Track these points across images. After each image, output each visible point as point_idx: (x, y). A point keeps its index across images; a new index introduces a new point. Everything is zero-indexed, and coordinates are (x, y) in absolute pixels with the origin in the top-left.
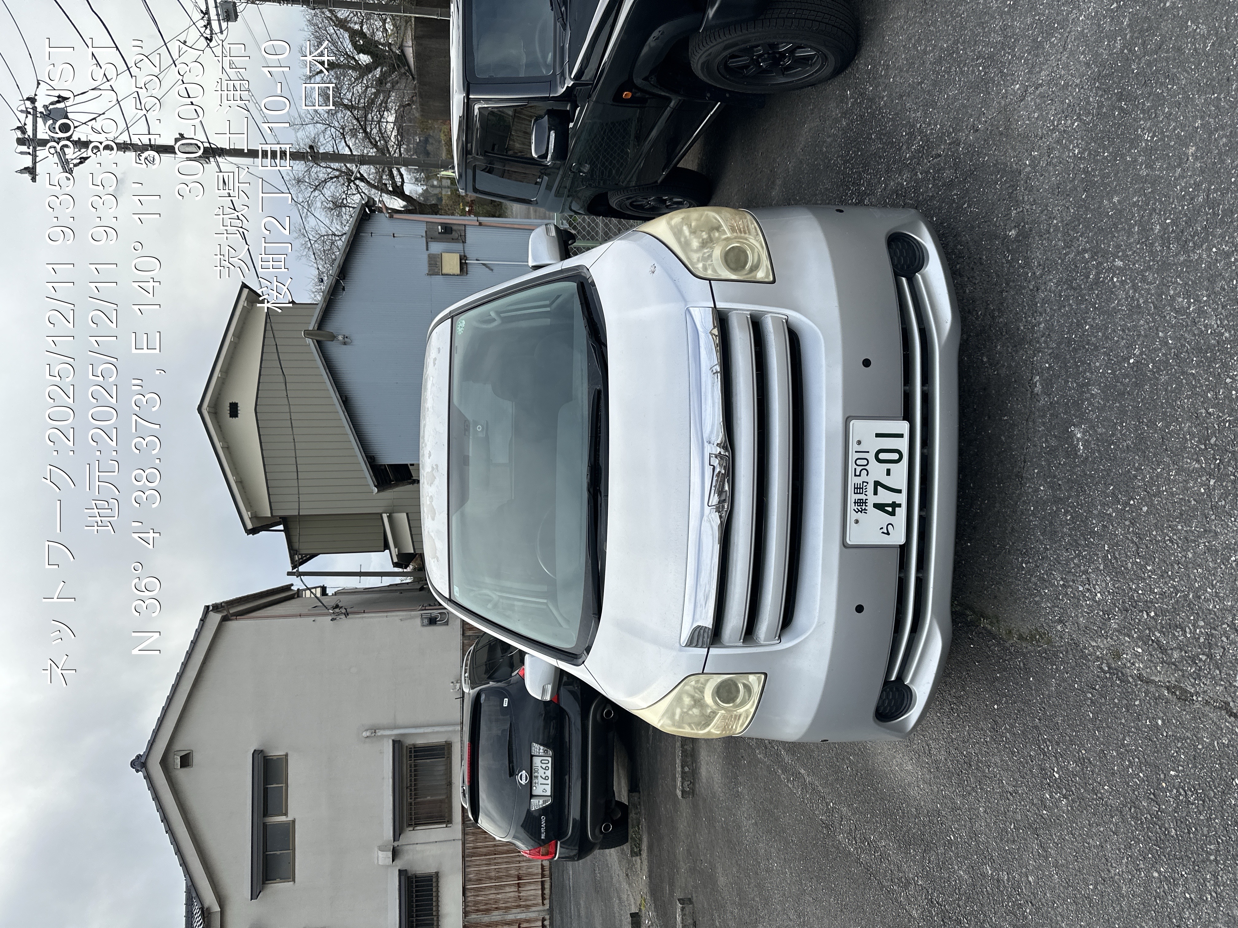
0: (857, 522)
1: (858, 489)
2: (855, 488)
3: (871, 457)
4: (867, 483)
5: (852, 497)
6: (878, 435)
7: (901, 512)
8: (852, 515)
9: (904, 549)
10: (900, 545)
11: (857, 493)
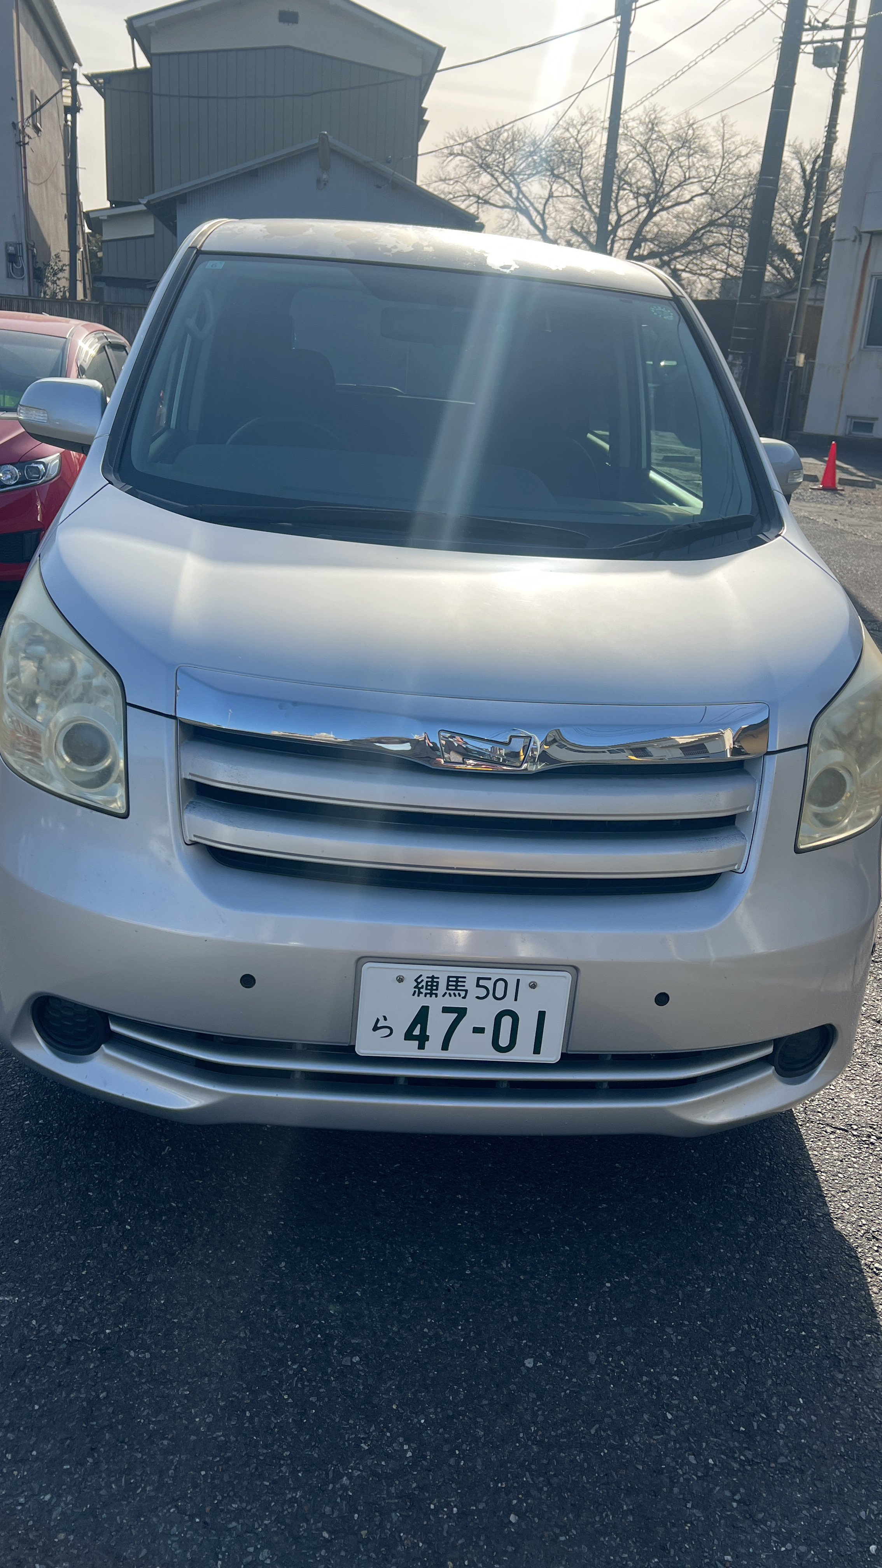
0: (400, 980)
1: (456, 984)
2: (457, 977)
3: (508, 1004)
4: (464, 998)
5: (442, 974)
6: (542, 1015)
7: (411, 1050)
8: (411, 973)
9: (347, 1053)
10: (354, 1046)
11: (448, 981)
